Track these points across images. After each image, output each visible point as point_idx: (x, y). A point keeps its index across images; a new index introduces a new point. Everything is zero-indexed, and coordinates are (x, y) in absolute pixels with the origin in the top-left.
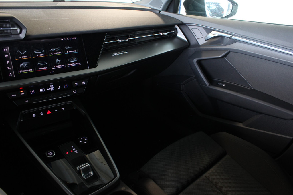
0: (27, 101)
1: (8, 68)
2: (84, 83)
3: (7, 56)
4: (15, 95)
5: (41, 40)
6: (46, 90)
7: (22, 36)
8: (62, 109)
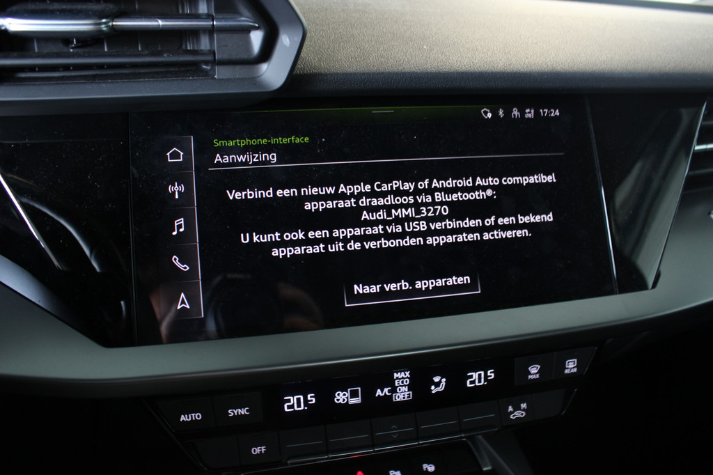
0: (257, 450)
1: (176, 260)
2: (571, 366)
3: (176, 189)
4: (197, 416)
5: (376, 111)
6: (368, 395)
7: (274, 74)
8: (425, 466)
